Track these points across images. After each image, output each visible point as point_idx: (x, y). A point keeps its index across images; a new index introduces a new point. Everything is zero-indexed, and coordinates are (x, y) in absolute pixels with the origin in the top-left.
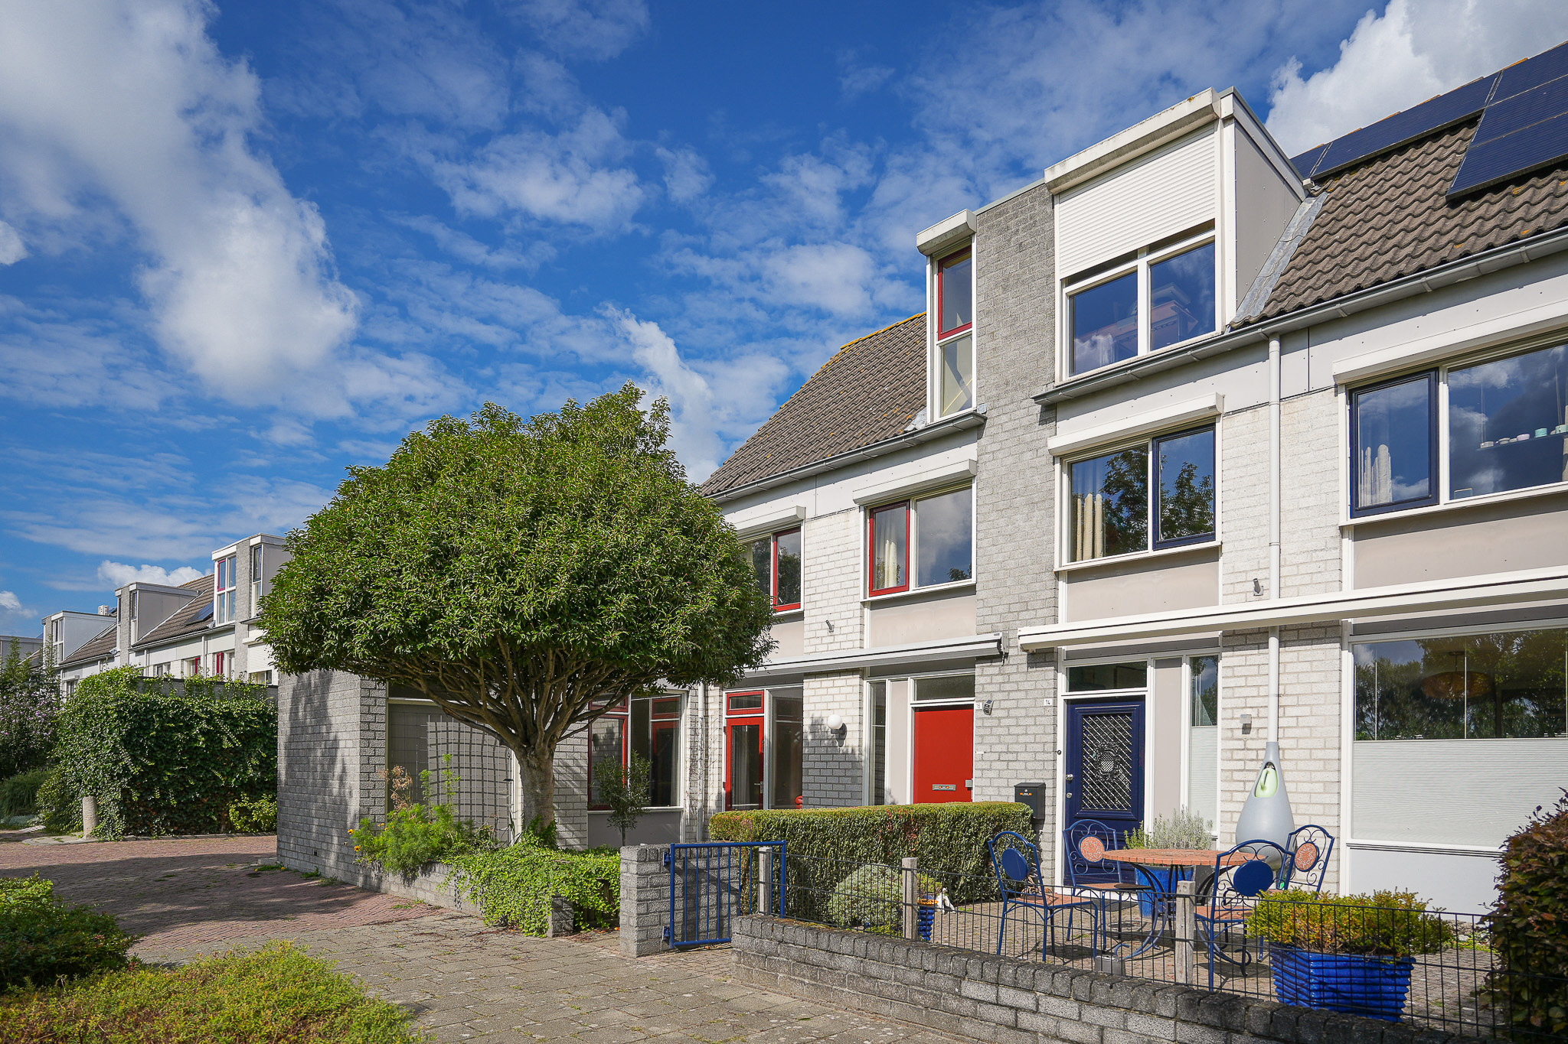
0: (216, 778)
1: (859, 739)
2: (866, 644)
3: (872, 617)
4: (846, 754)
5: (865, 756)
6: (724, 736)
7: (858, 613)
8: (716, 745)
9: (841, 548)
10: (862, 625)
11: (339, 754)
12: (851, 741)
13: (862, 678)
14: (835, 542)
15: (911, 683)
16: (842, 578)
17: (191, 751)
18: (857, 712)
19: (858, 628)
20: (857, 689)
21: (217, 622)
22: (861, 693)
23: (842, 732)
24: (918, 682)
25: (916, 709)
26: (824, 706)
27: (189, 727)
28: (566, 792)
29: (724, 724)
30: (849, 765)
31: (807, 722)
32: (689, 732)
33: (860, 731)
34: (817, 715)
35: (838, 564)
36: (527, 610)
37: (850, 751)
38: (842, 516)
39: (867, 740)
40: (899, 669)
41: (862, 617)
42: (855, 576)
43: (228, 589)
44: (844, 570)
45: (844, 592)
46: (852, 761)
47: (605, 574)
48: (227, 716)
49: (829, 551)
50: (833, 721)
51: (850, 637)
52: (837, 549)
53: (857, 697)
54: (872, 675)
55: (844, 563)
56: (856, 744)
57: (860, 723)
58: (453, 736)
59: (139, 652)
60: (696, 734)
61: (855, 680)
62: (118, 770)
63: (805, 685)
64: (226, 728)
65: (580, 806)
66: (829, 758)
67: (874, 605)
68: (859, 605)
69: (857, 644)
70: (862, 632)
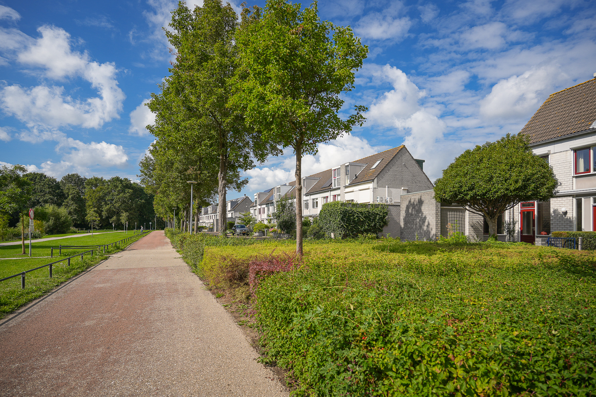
0: (358, 228)
1: (572, 214)
2: (574, 188)
3: (576, 180)
4: (567, 219)
5: (574, 219)
6: (520, 215)
7: (571, 179)
8: (517, 217)
9: (564, 162)
10: (573, 183)
11: (427, 220)
12: (569, 215)
13: (573, 197)
14: (562, 160)
15: (592, 199)
16: (565, 170)
17: (354, 221)
18: (572, 207)
19: (572, 184)
20: (572, 201)
21: (333, 187)
22: (573, 202)
23: (565, 213)
24: (594, 198)
25: (593, 206)
26: (559, 206)
27: (354, 215)
28: (478, 230)
29: (520, 211)
30: (569, 222)
31: (552, 210)
32: (508, 214)
33: (573, 212)
34: (556, 208)
35: (563, 166)
36: (512, 188)
37: (569, 218)
38: (564, 153)
39: (575, 215)
40: (587, 195)
41: (573, 180)
42: (570, 169)
43: (337, 178)
44: (565, 168)
45: (566, 174)
46: (570, 221)
47: (529, 179)
48: (361, 212)
49: (559, 162)
50: (563, 210)
51: (569, 186)
52: (563, 162)
53: (572, 203)
54: (576, 197)
55: (566, 165)
56: (571, 216)
57: (573, 210)
58: (453, 216)
59: (306, 196)
60: (510, 214)
61: (571, 198)
62: (340, 226)
63: (551, 200)
64: (361, 215)
65: (481, 233)
66: (561, 220)
67: (576, 177)
68: (572, 177)
69: (571, 188)
70: (573, 185)
